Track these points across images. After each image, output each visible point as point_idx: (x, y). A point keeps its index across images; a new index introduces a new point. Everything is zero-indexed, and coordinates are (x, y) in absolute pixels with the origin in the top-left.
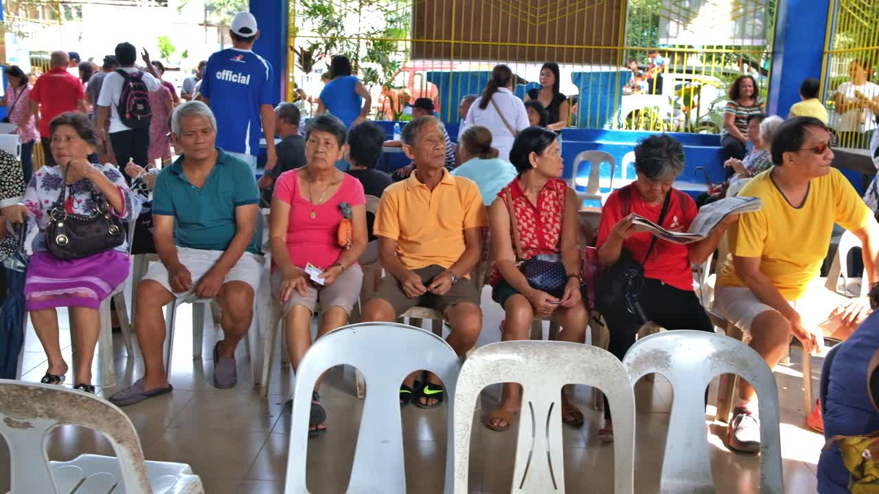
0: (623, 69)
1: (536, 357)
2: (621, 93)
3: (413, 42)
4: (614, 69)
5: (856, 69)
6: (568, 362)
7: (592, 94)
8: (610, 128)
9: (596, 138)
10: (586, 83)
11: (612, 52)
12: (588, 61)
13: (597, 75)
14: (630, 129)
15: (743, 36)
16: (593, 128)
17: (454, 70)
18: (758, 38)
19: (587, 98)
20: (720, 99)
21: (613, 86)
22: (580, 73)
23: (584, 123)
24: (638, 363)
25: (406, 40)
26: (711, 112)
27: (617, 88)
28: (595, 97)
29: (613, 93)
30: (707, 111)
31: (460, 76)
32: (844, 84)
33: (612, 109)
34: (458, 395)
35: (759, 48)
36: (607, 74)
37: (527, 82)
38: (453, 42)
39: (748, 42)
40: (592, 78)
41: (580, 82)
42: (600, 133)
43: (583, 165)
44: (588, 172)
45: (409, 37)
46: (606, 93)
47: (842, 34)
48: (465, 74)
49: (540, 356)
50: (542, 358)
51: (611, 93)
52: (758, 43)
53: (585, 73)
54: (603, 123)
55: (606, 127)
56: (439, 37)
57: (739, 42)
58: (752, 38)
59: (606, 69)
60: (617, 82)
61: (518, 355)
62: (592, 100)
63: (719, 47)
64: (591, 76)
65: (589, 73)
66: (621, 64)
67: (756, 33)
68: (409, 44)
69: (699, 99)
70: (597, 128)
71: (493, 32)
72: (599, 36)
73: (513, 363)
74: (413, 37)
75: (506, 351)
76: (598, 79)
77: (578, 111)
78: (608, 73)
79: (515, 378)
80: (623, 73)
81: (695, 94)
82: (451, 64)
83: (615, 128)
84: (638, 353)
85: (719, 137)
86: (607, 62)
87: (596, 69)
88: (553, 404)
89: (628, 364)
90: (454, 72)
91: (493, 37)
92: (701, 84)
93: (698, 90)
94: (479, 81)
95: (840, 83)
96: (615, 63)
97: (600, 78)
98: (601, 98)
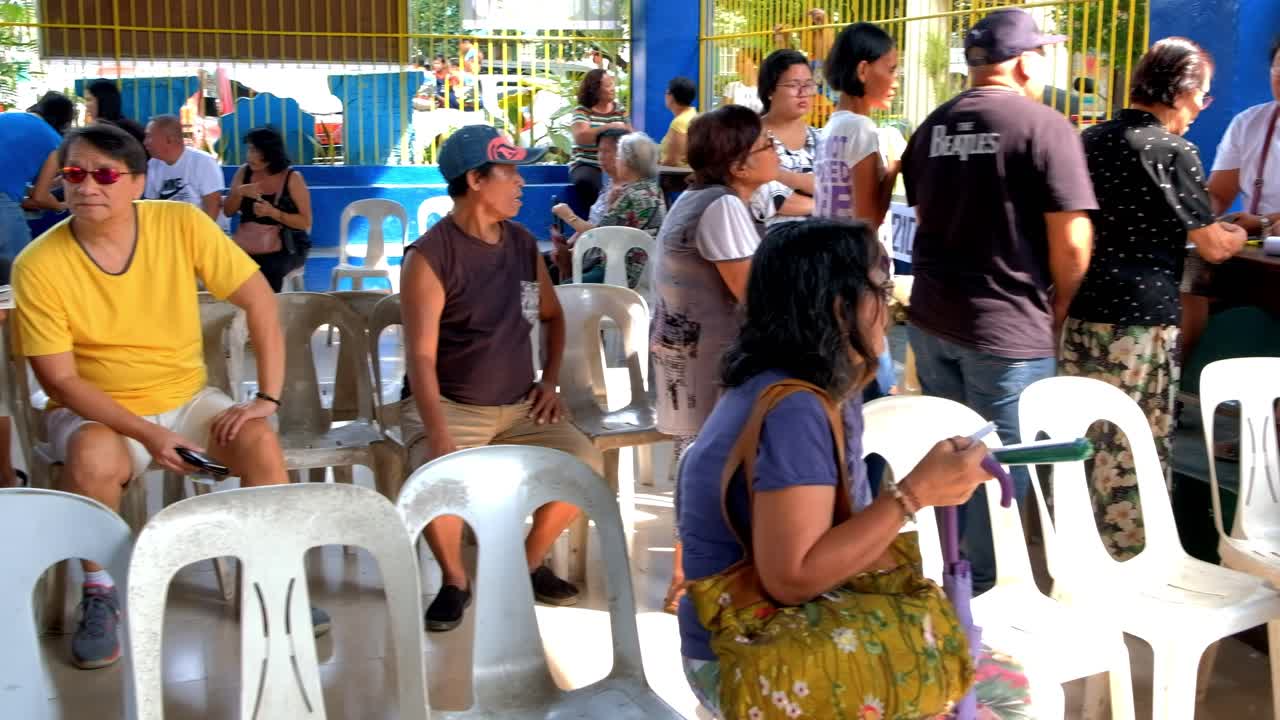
0: (411, 68)
1: (259, 513)
2: (411, 108)
3: (42, 29)
4: (395, 69)
5: (744, 62)
6: (311, 512)
7: (364, 109)
8: (399, 162)
9: (374, 179)
10: (353, 92)
11: (390, 41)
12: (353, 57)
13: (369, 78)
14: (430, 163)
15: (587, 14)
16: (370, 164)
17: (123, 76)
18: (608, 18)
19: (357, 118)
20: (562, 111)
21: (396, 96)
22: (342, 77)
23: (355, 157)
24: (420, 503)
25: (28, 26)
26: (551, 131)
27: (403, 98)
28: (369, 116)
29: (396, 106)
30: (546, 131)
31: (136, 86)
32: (731, 84)
33: (398, 133)
34: (133, 588)
35: (610, 33)
36: (385, 77)
37: (255, 94)
38: (117, 27)
39: (594, 25)
40: (361, 86)
41: (342, 90)
42: (380, 170)
43: (355, 223)
44: (366, 234)
45: (34, 20)
46: (385, 108)
47: (737, 13)
48: (145, 83)
49: (264, 511)
50: (269, 511)
51: (394, 107)
52: (608, 25)
53: (350, 76)
54: (385, 154)
55: (391, 161)
56: (90, 19)
57: (581, 25)
58: (601, 18)
59: (382, 69)
60: (403, 89)
61: (229, 512)
62: (365, 119)
63: (554, 32)
64: (360, 80)
65: (357, 77)
66: (407, 61)
67: (606, 12)
68: (35, 33)
69: (531, 111)
70: (377, 163)
71: (188, 12)
72: (366, 19)
73: (220, 525)
74: (42, 19)
75: (209, 509)
76: (371, 87)
77: (344, 137)
78: (386, 75)
79: (228, 548)
80: (410, 75)
81: (524, 104)
82: (118, 65)
83: (406, 163)
84: (420, 488)
85: (566, 168)
86: (383, 58)
87: (367, 69)
88: (292, 581)
89: (406, 506)
90: (125, 79)
91: (189, 18)
92: (533, 89)
93: (528, 99)
94: (170, 92)
95: (727, 83)
96: (396, 60)
97: (375, 84)
98: (380, 116)
